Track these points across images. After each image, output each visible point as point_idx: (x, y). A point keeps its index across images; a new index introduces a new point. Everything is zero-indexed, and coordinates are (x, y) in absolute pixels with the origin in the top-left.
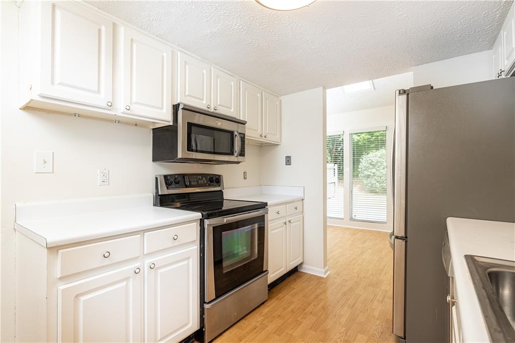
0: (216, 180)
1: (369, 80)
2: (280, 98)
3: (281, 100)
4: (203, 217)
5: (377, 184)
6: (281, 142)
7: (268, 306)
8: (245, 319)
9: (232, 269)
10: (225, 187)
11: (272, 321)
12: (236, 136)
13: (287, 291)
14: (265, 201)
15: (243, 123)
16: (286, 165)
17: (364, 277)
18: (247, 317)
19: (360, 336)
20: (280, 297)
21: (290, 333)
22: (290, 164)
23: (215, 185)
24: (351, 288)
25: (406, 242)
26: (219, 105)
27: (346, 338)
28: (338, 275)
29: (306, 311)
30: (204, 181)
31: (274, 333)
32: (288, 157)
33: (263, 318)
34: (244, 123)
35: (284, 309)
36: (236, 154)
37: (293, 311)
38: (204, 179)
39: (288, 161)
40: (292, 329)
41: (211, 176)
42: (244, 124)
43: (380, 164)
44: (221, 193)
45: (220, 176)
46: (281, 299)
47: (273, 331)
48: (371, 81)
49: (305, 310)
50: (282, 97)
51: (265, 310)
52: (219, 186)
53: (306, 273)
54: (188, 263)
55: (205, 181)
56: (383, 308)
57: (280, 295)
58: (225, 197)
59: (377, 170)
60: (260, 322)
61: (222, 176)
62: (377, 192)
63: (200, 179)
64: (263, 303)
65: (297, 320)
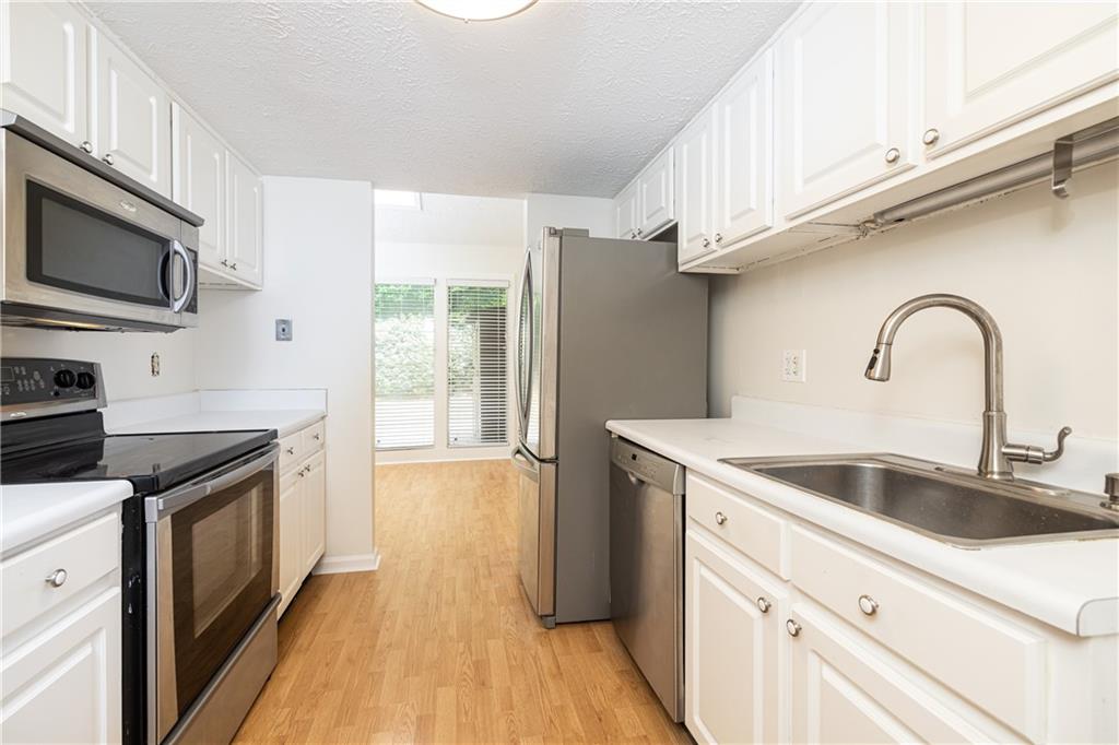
0: (82, 379)
1: (416, 191)
2: (260, 179)
3: (262, 186)
4: (135, 492)
5: (386, 380)
6: (262, 285)
7: (285, 678)
8: (238, 737)
9: (212, 620)
10: (108, 399)
11: (315, 706)
12: (176, 252)
13: (312, 625)
14: (271, 427)
15: (193, 222)
16: (278, 339)
17: (444, 546)
18: (242, 731)
19: (491, 643)
20: (301, 646)
21: (371, 705)
22: (289, 339)
23: (79, 395)
24: (433, 571)
25: (557, 465)
26: (116, 151)
27: (474, 658)
28: (399, 557)
29: (377, 648)
30: (37, 382)
31: (335, 727)
32: (284, 322)
33: (287, 710)
34: (195, 221)
35: (327, 665)
36: (178, 305)
37: (350, 660)
38: (37, 375)
39: (284, 330)
40: (371, 695)
41: (63, 366)
42: (195, 226)
43: (390, 345)
44: (95, 417)
45: (92, 364)
46: (308, 649)
47: (333, 723)
48: (418, 194)
49: (374, 646)
50: (264, 177)
51: (283, 689)
52: (93, 396)
53: (333, 575)
54: (93, 651)
55: (42, 384)
56: (497, 585)
57: (300, 642)
58: (109, 428)
59: (386, 356)
60: (287, 723)
61: (99, 365)
62: (386, 395)
63: (19, 377)
64: (269, 679)
65: (371, 674)
